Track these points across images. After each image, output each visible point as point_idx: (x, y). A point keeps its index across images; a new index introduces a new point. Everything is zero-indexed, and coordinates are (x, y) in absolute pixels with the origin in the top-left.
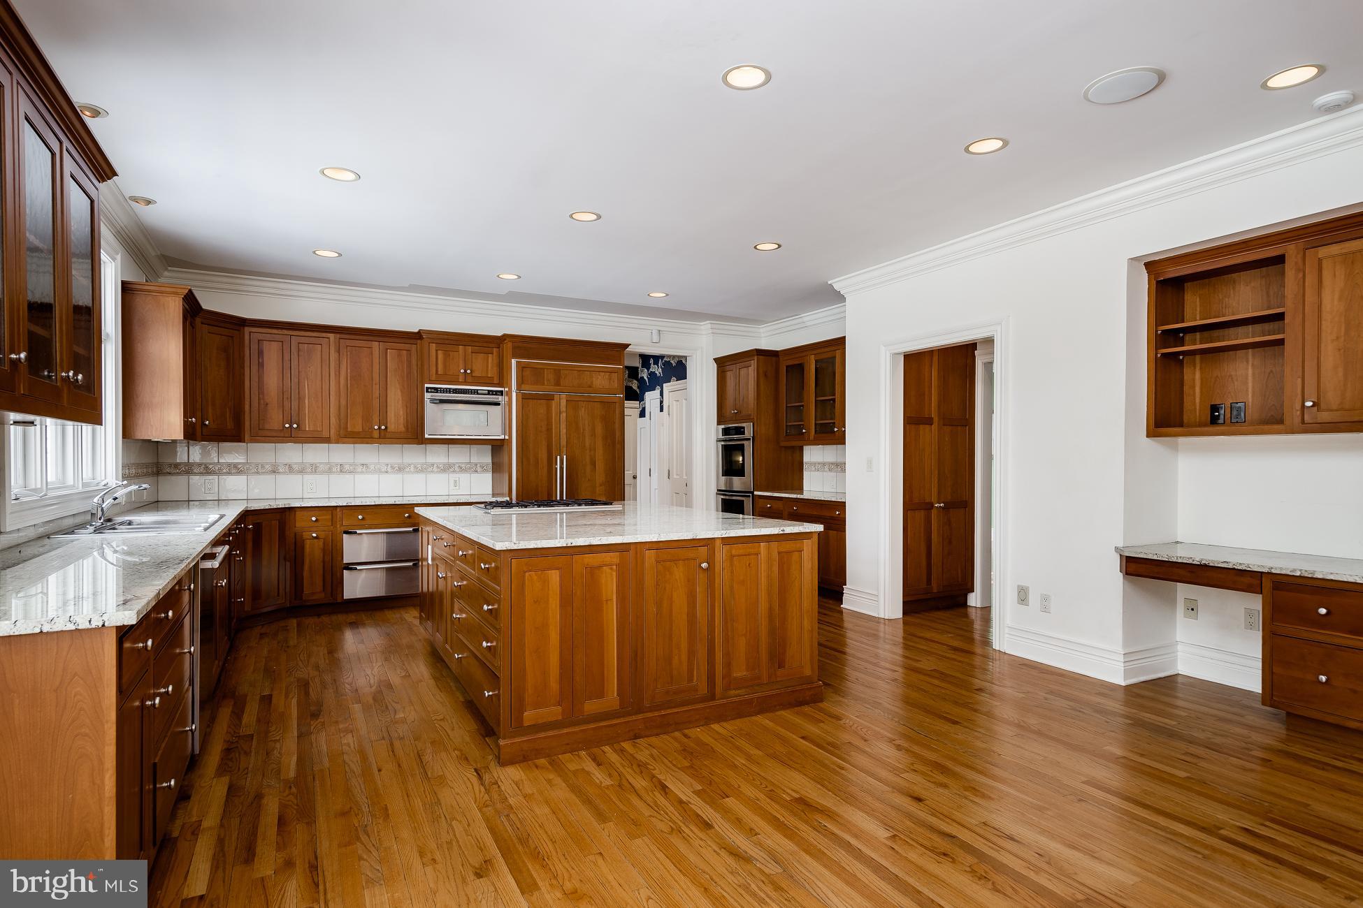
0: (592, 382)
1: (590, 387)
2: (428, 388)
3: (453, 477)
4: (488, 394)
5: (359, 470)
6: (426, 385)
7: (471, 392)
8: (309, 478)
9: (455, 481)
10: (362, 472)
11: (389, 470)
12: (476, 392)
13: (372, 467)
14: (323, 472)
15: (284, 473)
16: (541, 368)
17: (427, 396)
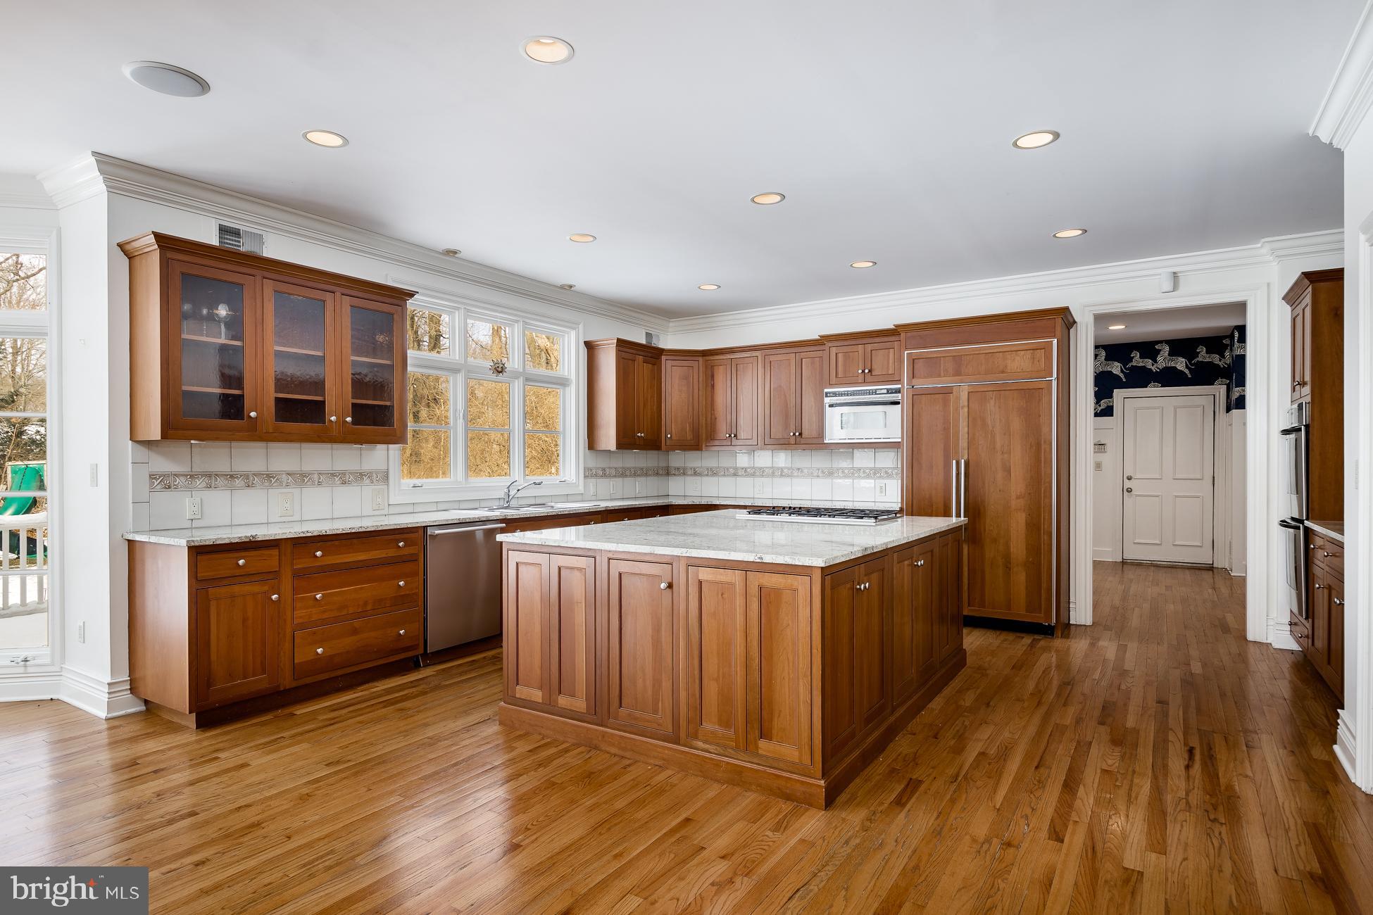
0: (1006, 366)
1: (1003, 372)
2: (826, 393)
3: (881, 482)
4: (888, 393)
5: (796, 474)
6: (826, 390)
7: (869, 393)
8: (759, 481)
9: (881, 487)
10: (798, 476)
11: (820, 475)
12: (875, 392)
13: (806, 471)
14: (768, 476)
15: (742, 476)
16: (937, 357)
17: (827, 400)
